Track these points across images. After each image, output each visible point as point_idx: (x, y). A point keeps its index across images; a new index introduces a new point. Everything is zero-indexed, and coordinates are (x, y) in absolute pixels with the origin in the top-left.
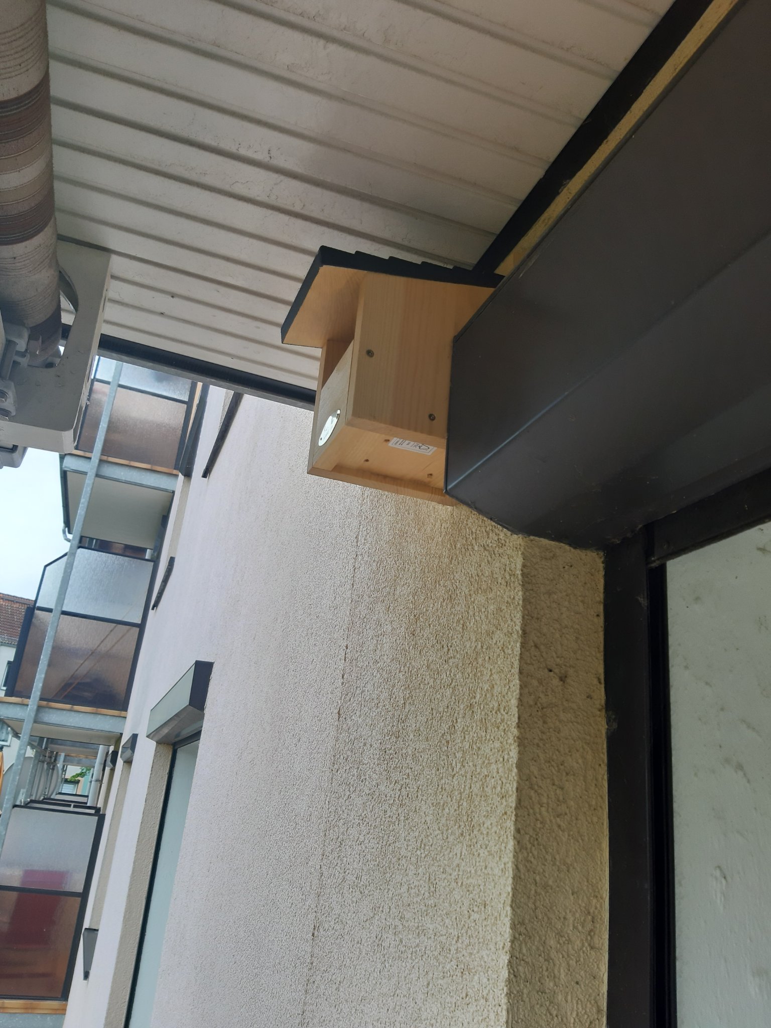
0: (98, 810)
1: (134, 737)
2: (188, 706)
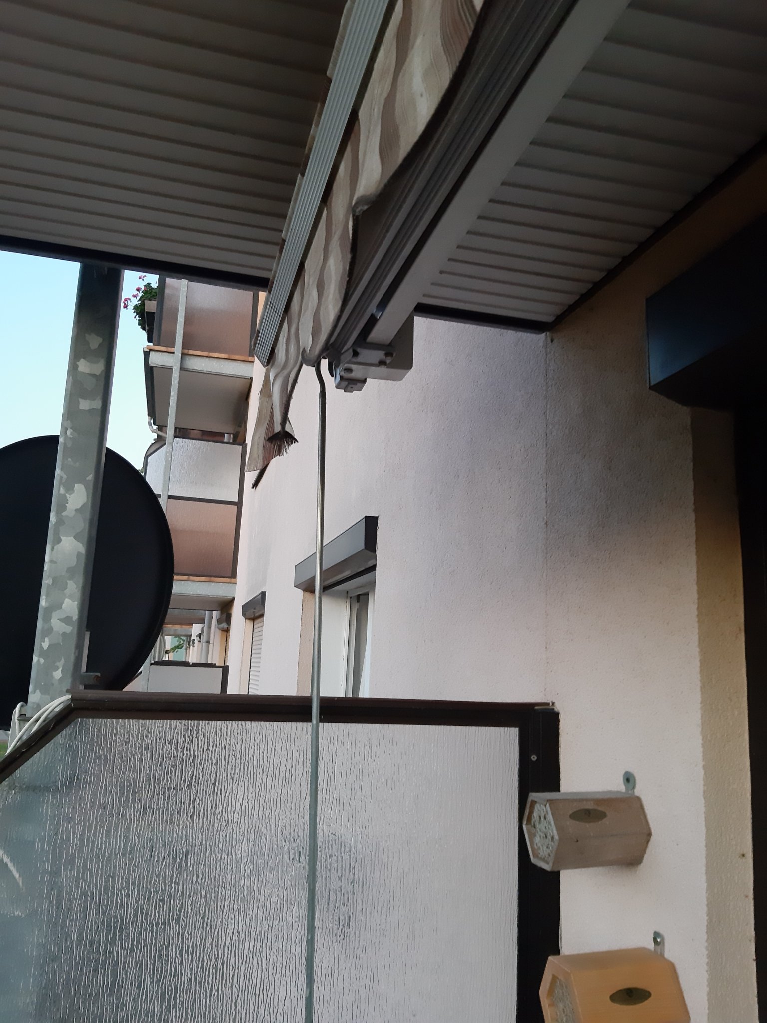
1: (263, 594)
2: (362, 550)
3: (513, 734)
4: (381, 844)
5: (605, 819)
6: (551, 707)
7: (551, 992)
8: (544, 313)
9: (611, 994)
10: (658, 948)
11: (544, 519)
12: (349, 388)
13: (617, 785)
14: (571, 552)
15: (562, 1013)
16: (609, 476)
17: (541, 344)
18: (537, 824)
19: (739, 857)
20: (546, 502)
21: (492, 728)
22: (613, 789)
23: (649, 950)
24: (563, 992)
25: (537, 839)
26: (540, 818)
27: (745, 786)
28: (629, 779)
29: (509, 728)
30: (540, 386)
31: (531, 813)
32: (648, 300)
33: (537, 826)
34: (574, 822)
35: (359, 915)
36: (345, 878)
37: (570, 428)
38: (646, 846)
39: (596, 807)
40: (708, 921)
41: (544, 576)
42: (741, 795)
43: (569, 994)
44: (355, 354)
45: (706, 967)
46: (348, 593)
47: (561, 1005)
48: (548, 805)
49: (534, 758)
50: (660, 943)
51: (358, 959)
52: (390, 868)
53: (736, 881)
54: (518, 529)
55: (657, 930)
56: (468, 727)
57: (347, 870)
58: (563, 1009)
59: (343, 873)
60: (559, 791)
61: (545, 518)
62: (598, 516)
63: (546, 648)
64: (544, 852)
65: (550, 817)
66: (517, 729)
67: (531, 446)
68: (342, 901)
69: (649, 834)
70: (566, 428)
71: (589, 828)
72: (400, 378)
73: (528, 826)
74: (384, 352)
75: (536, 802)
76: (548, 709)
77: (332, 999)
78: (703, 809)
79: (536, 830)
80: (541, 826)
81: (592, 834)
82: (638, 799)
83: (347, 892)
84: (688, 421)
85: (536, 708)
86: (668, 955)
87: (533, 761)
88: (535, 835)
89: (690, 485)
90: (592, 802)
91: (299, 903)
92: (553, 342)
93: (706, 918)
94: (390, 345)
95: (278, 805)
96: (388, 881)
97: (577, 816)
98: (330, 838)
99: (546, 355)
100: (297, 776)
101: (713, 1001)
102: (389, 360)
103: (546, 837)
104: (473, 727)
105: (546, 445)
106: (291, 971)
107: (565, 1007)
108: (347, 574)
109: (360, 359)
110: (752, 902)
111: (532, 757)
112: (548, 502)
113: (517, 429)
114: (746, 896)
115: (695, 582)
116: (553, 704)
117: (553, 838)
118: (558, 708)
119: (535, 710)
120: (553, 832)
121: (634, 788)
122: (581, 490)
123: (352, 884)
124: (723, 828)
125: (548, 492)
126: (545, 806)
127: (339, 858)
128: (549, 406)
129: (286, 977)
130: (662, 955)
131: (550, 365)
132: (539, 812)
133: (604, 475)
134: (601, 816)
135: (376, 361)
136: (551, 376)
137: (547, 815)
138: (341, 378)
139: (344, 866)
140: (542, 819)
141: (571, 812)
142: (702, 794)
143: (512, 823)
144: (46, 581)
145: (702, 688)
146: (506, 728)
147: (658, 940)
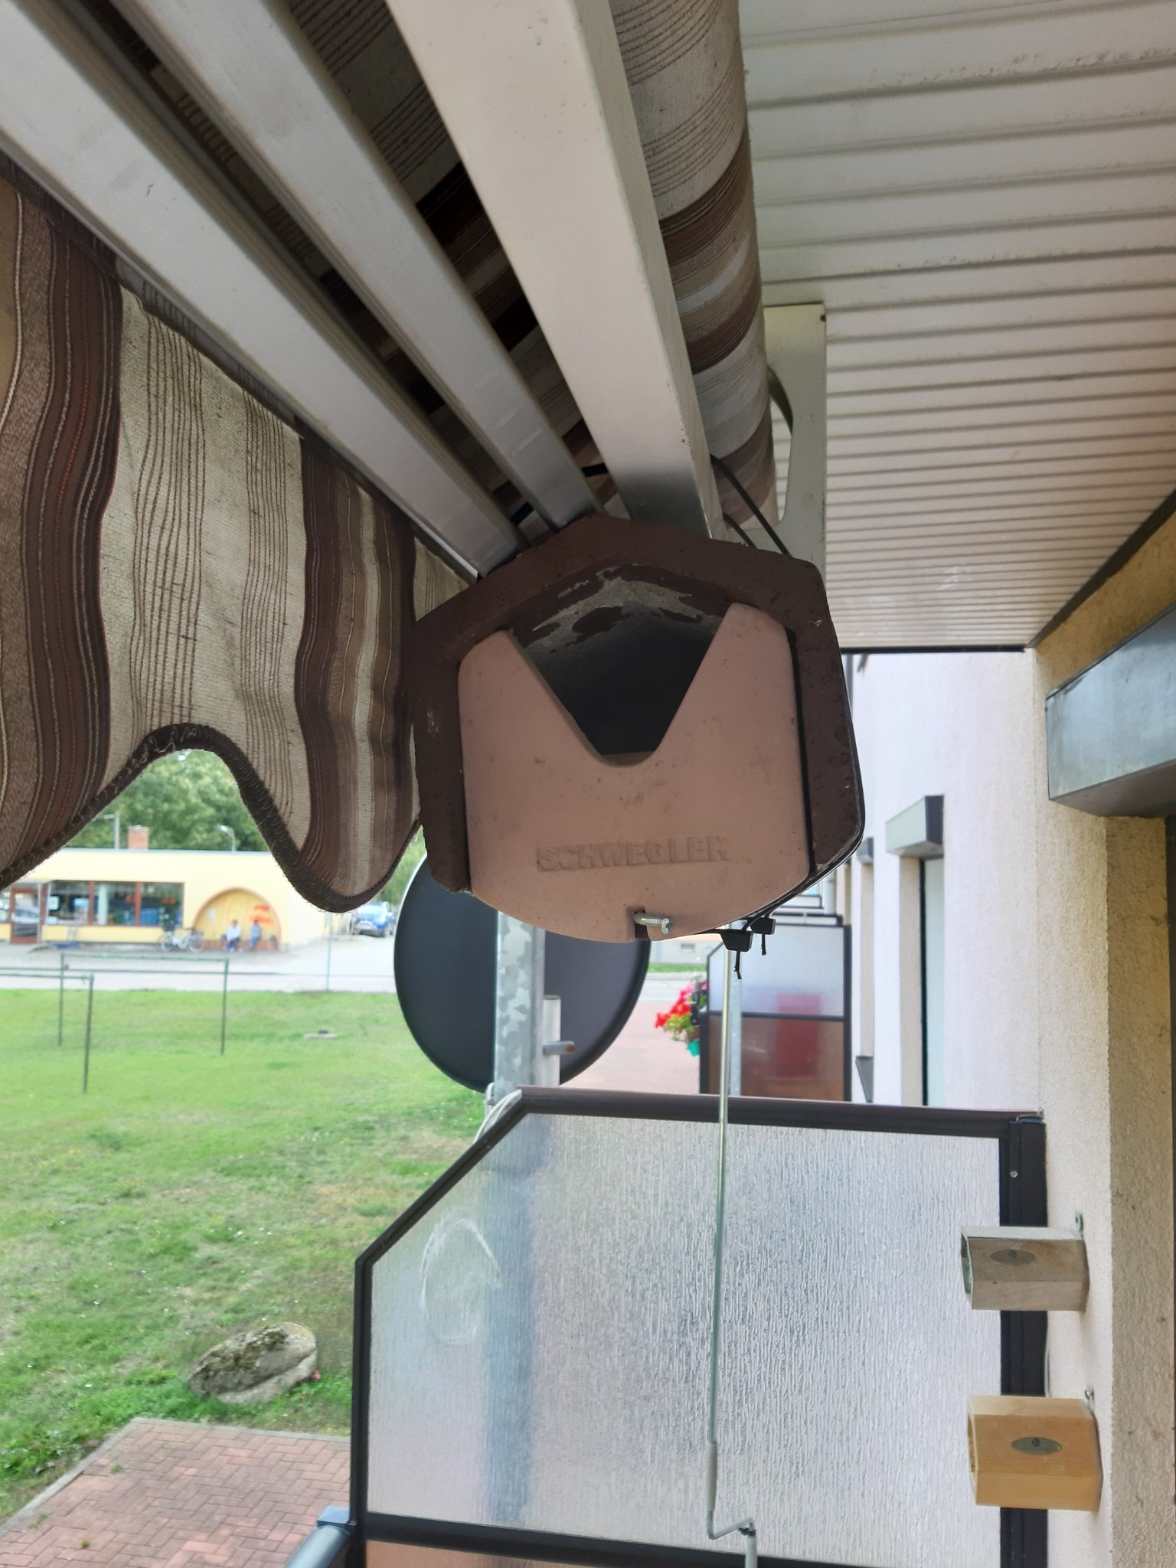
0: (839, 919)
1: (871, 841)
2: (926, 841)
3: (995, 1144)
5: (1033, 1263)
6: (1038, 1117)
9: (1014, 1441)
19: (1158, 1321)
28: (1077, 1220)
34: (995, 1262)
38: (1087, 1296)
39: (1024, 1249)
48: (968, 1242)
49: (1014, 1174)
65: (969, 1255)
66: (997, 1140)
69: (1087, 1284)
71: (1012, 1270)
76: (1035, 1120)
78: (1111, 1267)
81: (1014, 1277)
82: (1082, 1243)
84: (1104, 832)
85: (1018, 1117)
87: (1014, 1178)
90: (1020, 1243)
97: (998, 1257)
116: (1040, 1113)
118: (1045, 1118)
119: (1016, 1120)
124: (1136, 1289)
134: (1031, 1258)
141: (993, 1252)
144: (500, 971)
147: (1088, 1394)
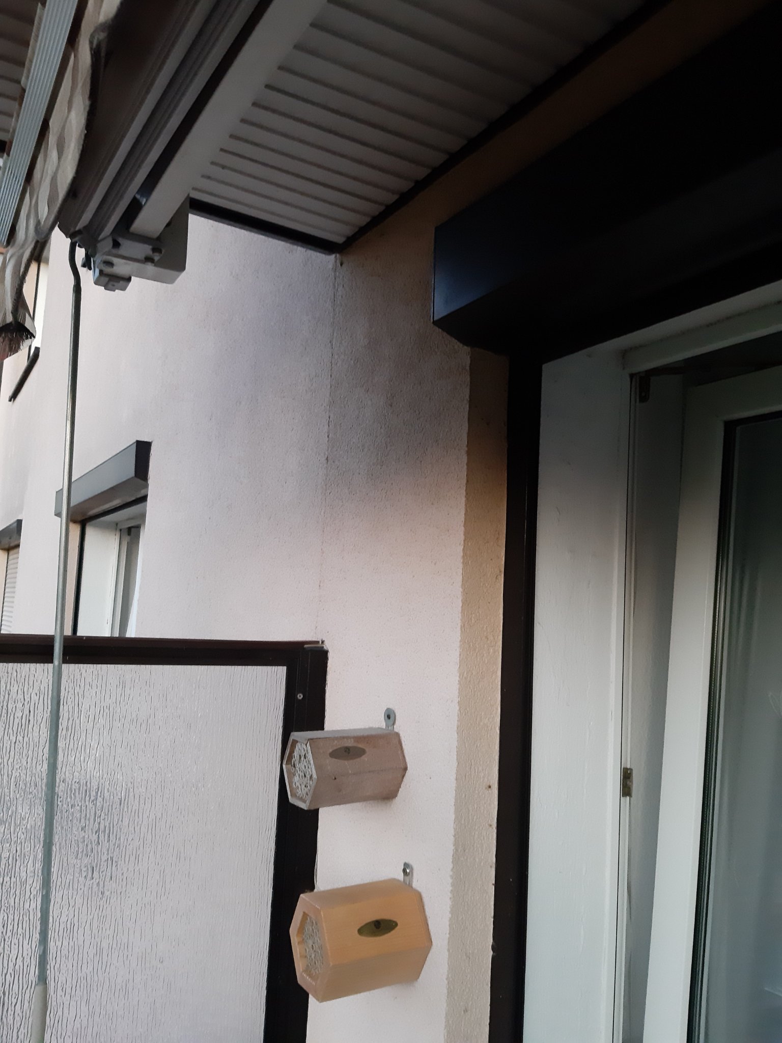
1: (19, 522)
2: (132, 478)
3: (280, 672)
4: (132, 790)
5: (364, 756)
6: (320, 645)
7: (301, 930)
8: (335, 232)
9: (358, 928)
10: (407, 878)
11: (325, 454)
12: (110, 286)
13: (379, 722)
14: (350, 490)
15: (311, 949)
16: (390, 414)
17: (331, 266)
18: (297, 763)
19: (486, 788)
20: (328, 436)
21: (259, 667)
22: (374, 726)
23: (399, 881)
24: (313, 929)
25: (296, 779)
26: (300, 756)
27: (495, 721)
28: (390, 716)
29: (276, 667)
30: (327, 312)
31: (292, 752)
32: (437, 229)
33: (297, 765)
34: (334, 759)
35: (104, 865)
36: (89, 829)
37: (355, 360)
38: (402, 781)
39: (355, 745)
40: (455, 851)
41: (322, 513)
42: (491, 729)
43: (318, 931)
44: (116, 245)
45: (450, 895)
46: (118, 525)
47: (310, 942)
48: (308, 744)
49: (300, 696)
50: (409, 873)
51: (101, 911)
52: (141, 815)
53: (482, 811)
54: (299, 463)
55: (407, 862)
56: (233, 667)
57: (92, 820)
58: (312, 946)
59: (87, 823)
60: (323, 729)
61: (327, 453)
62: (378, 454)
63: (320, 586)
64: (302, 791)
65: (310, 756)
66: (285, 668)
67: (316, 376)
68: (85, 852)
69: (406, 769)
70: (351, 359)
71: (348, 765)
72: (171, 281)
73: (288, 766)
74: (151, 247)
75: (297, 742)
76: (318, 647)
77: (71, 954)
78: (455, 744)
79: (295, 769)
80: (300, 766)
81: (350, 772)
82: (397, 735)
83: (91, 843)
84: (468, 361)
85: (306, 646)
86: (415, 885)
87: (300, 700)
88: (294, 775)
89: (466, 426)
90: (352, 740)
91: (35, 857)
92: (343, 265)
93: (453, 848)
94: (159, 239)
95: (12, 753)
96: (137, 829)
97: (335, 754)
98: (74, 787)
99: (335, 278)
100: (35, 721)
101: (454, 926)
102: (157, 257)
103: (305, 776)
104: (239, 667)
105: (331, 376)
106: (24, 928)
107: (314, 943)
108: (116, 502)
109: (122, 251)
110: (495, 831)
111: (298, 696)
112: (330, 436)
113: (302, 356)
114: (491, 826)
115: (463, 524)
116: (323, 642)
117: (311, 777)
118: (327, 646)
119: (304, 649)
120: (311, 771)
121: (394, 724)
122: (362, 426)
123: (98, 834)
124: (472, 761)
125: (330, 426)
126: (306, 745)
127: (83, 808)
128: (335, 334)
129: (19, 935)
130: (410, 885)
131: (339, 290)
132: (300, 751)
133: (385, 412)
134: (360, 752)
135: (141, 256)
136: (339, 302)
137: (307, 754)
138: (101, 272)
139: (88, 815)
140: (302, 758)
141: (331, 750)
142: (456, 729)
143: (274, 762)
145: (463, 627)
146: (274, 667)
147: (408, 871)
